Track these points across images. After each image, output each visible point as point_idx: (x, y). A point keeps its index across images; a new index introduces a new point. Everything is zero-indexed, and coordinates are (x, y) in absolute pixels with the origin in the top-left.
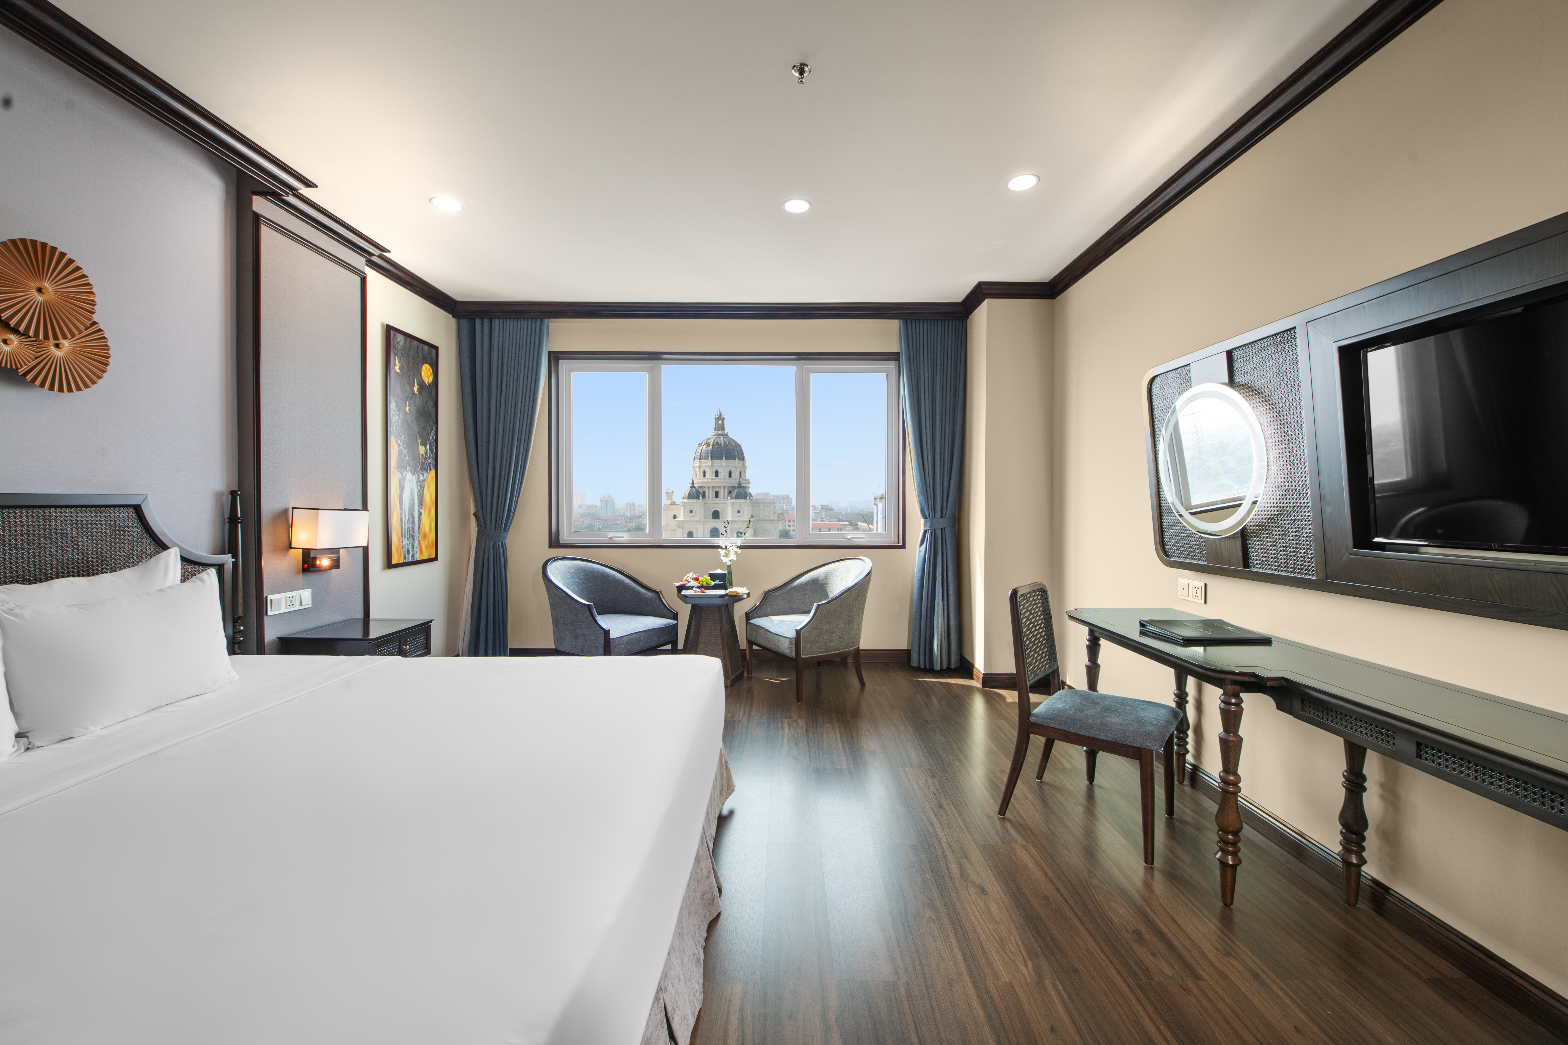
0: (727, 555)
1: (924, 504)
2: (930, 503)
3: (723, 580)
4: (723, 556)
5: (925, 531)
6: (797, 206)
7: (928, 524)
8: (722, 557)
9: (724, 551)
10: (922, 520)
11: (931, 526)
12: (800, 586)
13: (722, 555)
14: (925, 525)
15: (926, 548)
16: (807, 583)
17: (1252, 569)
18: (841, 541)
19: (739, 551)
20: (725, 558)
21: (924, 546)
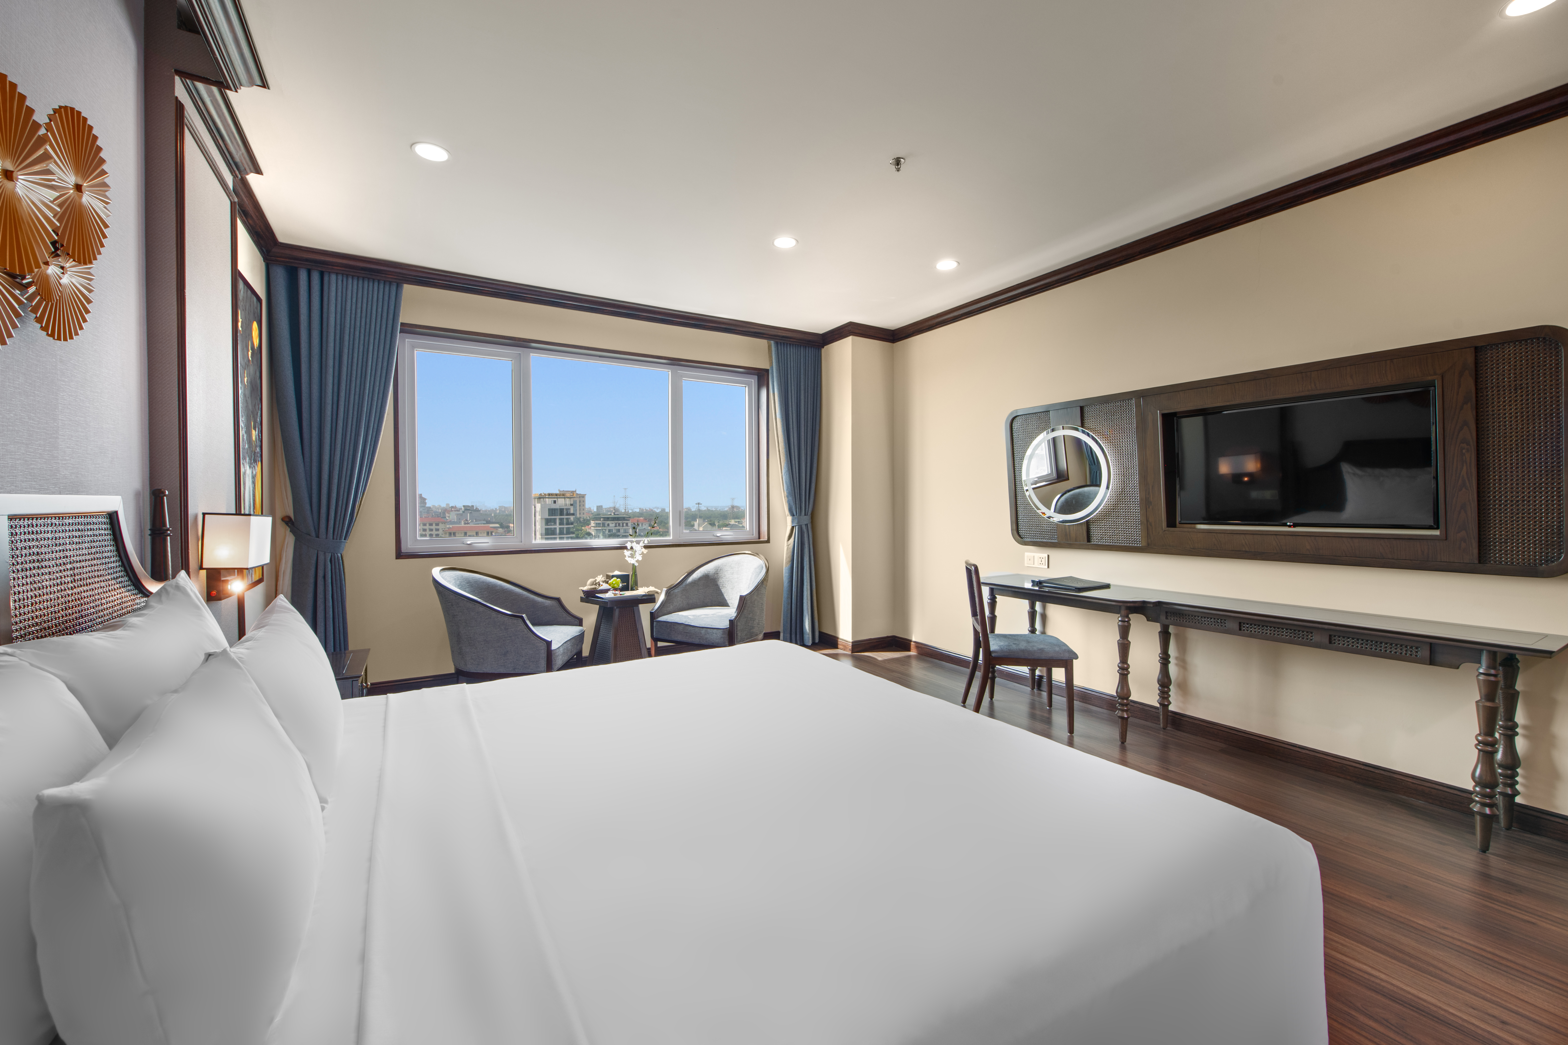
0: (632, 556)
1: (792, 504)
2: (797, 502)
3: (627, 582)
4: (629, 557)
5: (793, 528)
6: (785, 242)
7: (796, 521)
8: (627, 558)
9: (630, 552)
10: (789, 519)
11: (798, 522)
12: (694, 582)
13: (627, 556)
14: (793, 522)
15: (794, 541)
16: (700, 579)
17: (1092, 543)
18: (712, 538)
19: (645, 551)
20: (630, 559)
21: (792, 539)
